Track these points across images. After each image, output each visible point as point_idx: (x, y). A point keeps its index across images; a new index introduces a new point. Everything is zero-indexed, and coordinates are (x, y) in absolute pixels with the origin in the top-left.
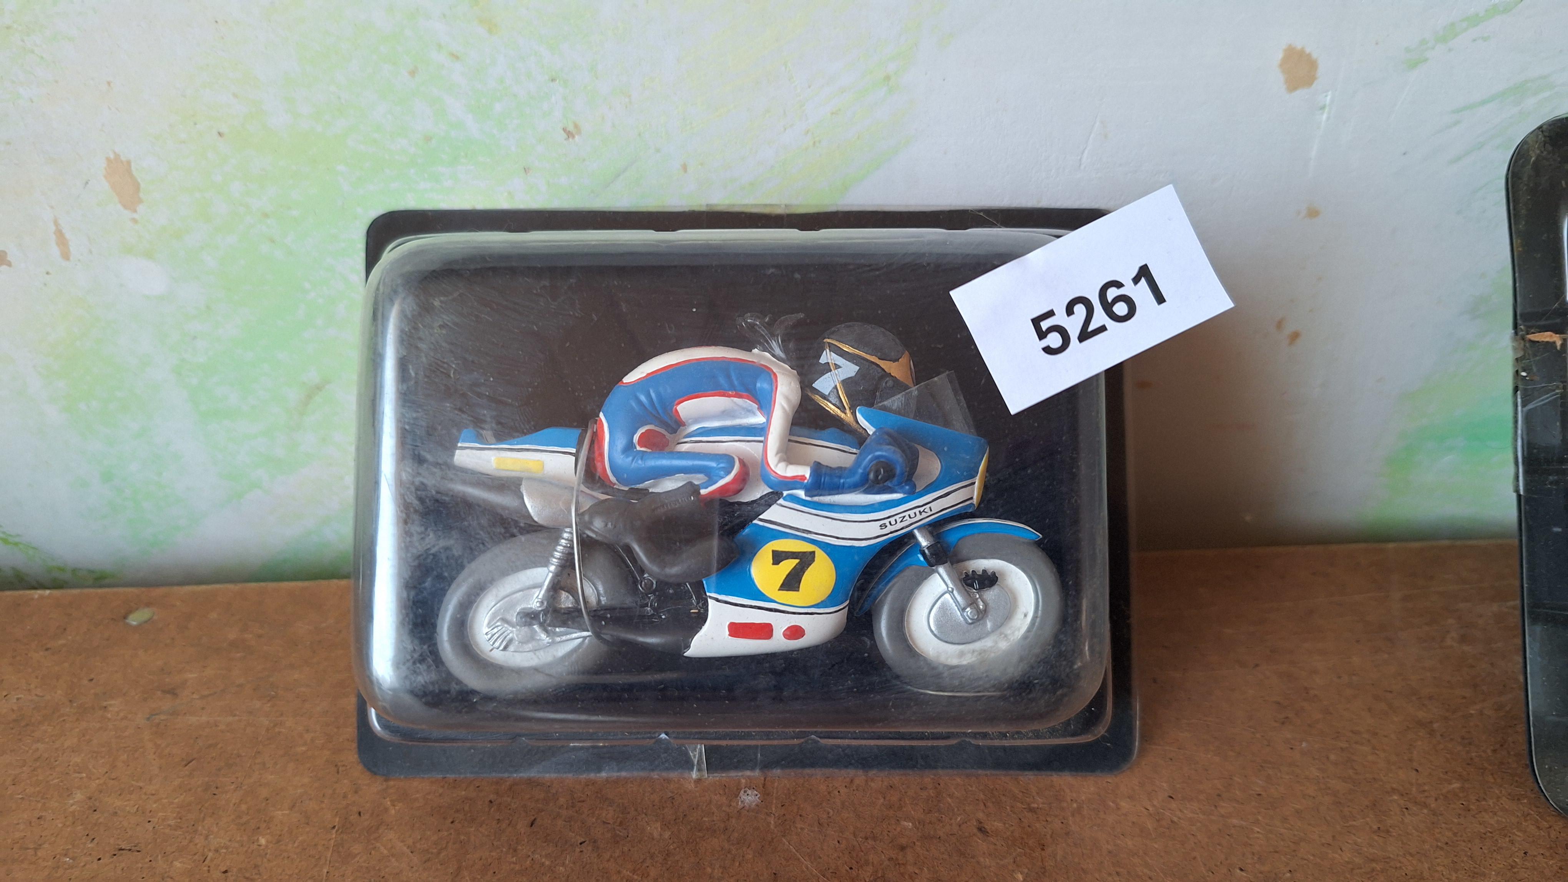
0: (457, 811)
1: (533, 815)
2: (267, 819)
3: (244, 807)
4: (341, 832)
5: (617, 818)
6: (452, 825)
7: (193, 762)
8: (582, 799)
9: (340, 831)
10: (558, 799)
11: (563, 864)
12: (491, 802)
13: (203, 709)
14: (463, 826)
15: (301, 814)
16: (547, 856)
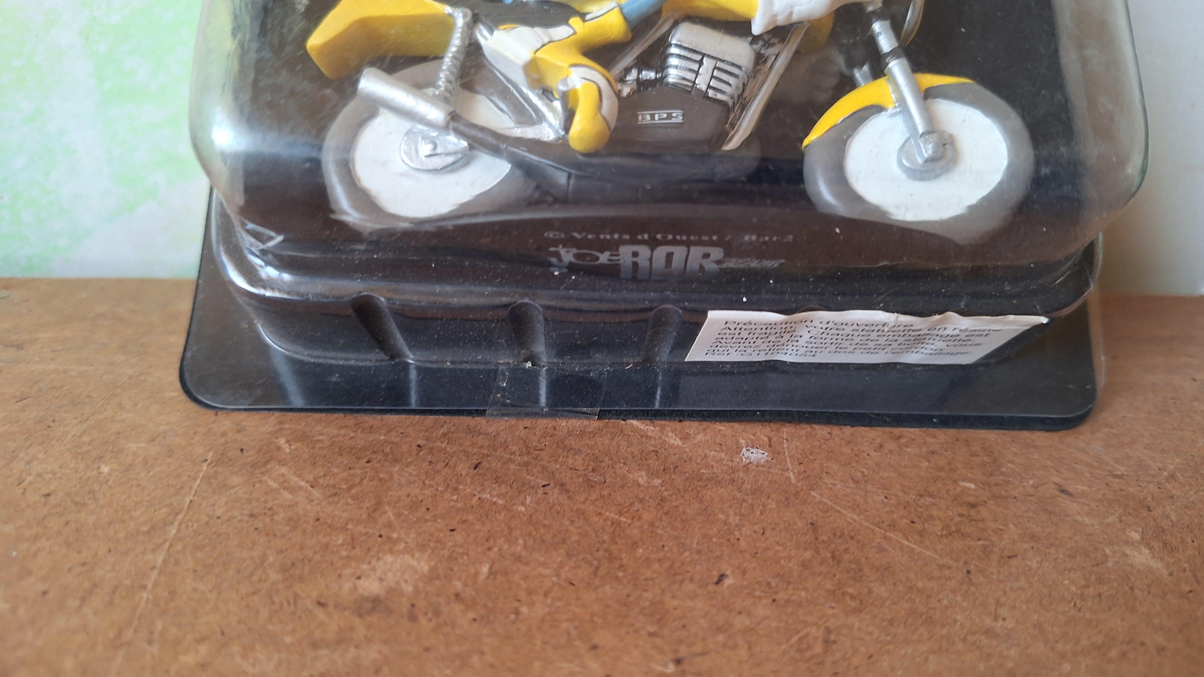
0: (374, 452)
1: (477, 460)
2: (115, 450)
3: (85, 439)
4: (215, 465)
5: (588, 466)
6: (369, 465)
7: (29, 399)
8: (537, 448)
9: (213, 464)
10: (507, 447)
11: (523, 504)
12: (419, 446)
13: (52, 359)
14: (382, 466)
15: (162, 448)
16: (499, 496)
